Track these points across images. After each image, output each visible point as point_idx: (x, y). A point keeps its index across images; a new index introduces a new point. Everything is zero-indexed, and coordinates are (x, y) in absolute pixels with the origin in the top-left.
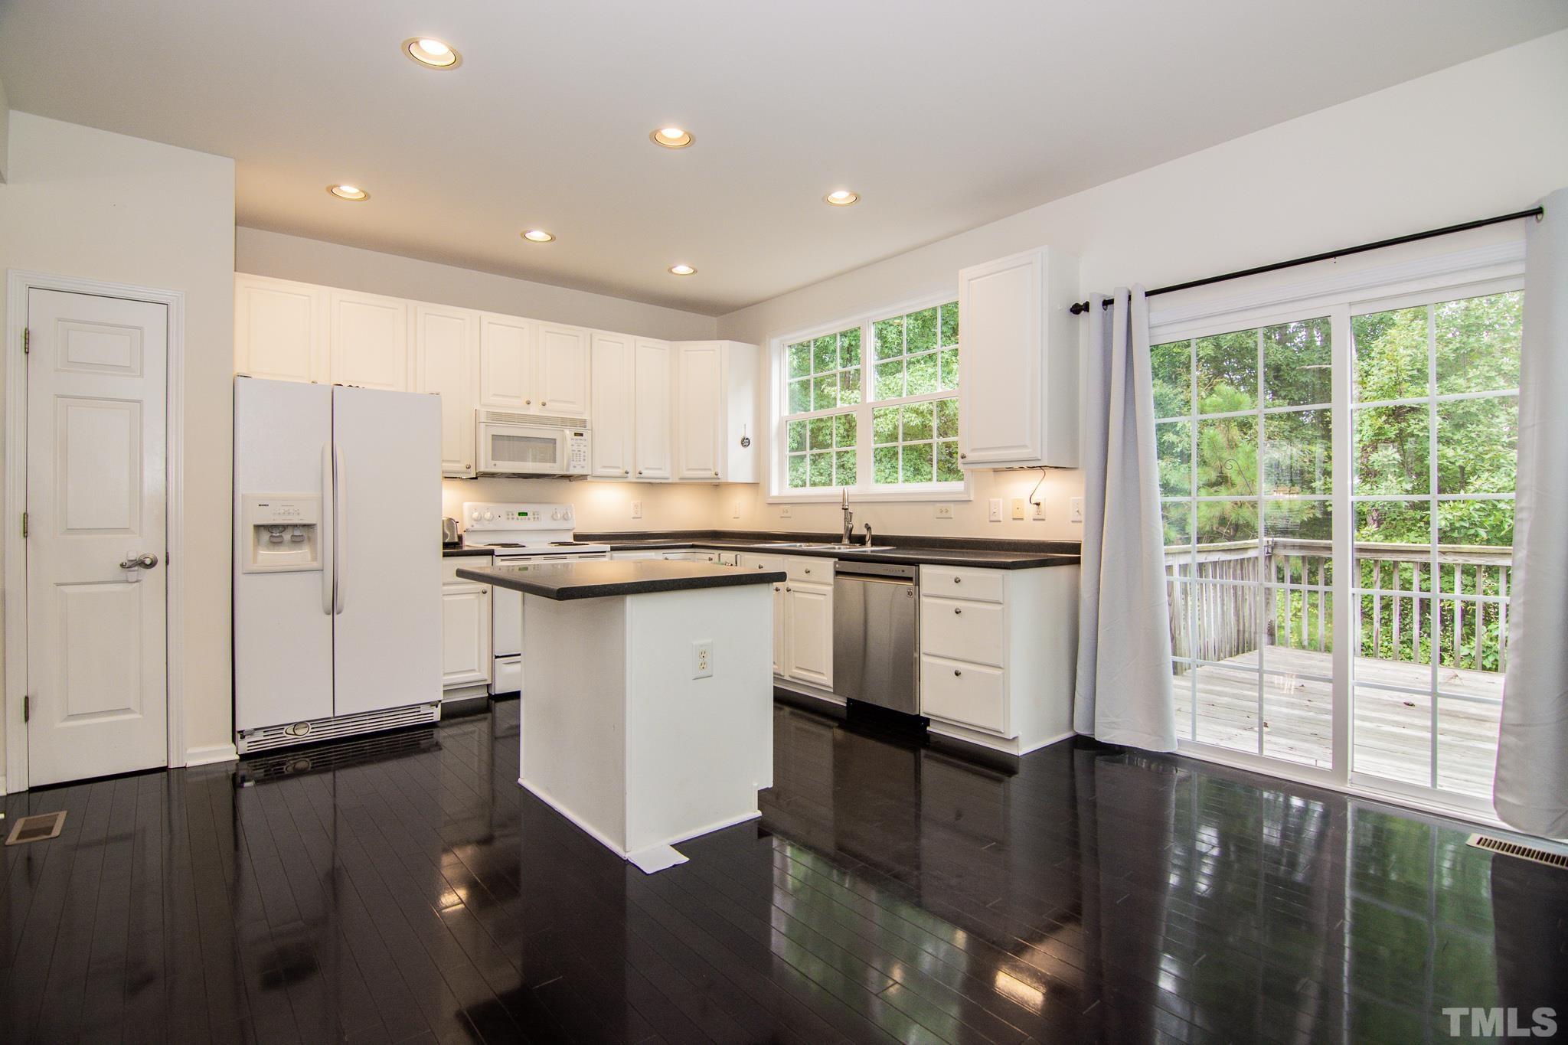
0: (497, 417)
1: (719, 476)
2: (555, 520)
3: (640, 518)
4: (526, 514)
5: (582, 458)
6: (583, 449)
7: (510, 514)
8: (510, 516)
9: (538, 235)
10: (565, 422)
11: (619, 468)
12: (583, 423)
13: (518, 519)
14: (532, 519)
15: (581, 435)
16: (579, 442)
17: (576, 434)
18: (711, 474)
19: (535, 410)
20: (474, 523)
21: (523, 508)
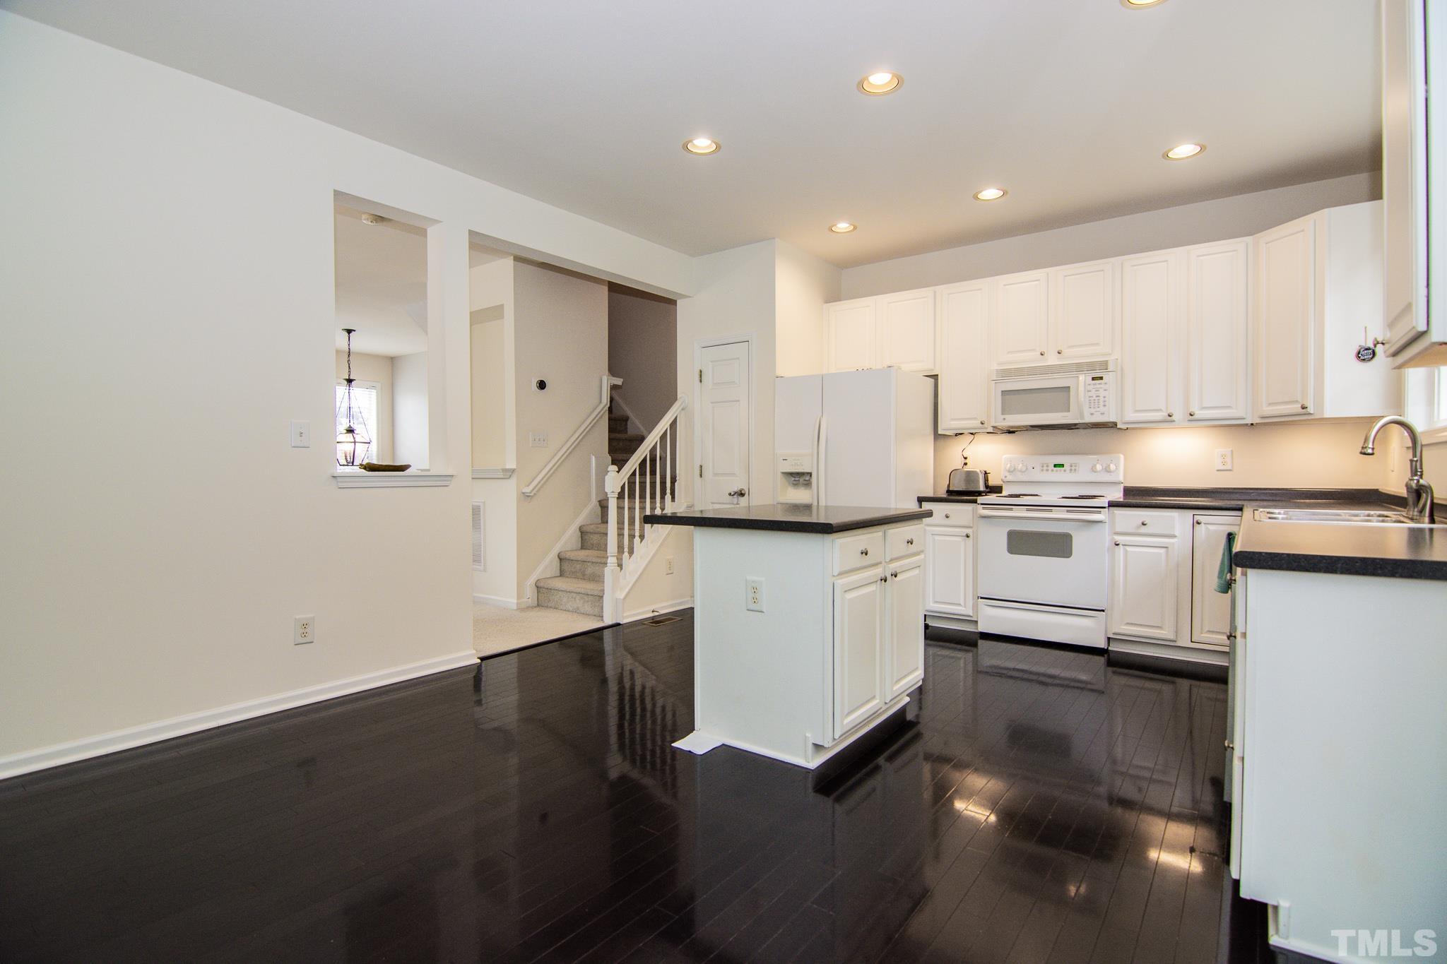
0: (1006, 374)
1: (1311, 410)
2: (1095, 472)
3: (1230, 470)
4: (1063, 466)
5: (1102, 403)
6: (1102, 393)
7: (1045, 465)
8: (1045, 468)
9: (990, 194)
10: (1079, 368)
11: (1160, 410)
12: (1104, 365)
13: (1052, 470)
14: (1068, 471)
15: (1101, 378)
16: (1098, 386)
17: (1093, 379)
18: (1296, 408)
19: (1052, 360)
20: (1007, 474)
21: (1059, 460)
